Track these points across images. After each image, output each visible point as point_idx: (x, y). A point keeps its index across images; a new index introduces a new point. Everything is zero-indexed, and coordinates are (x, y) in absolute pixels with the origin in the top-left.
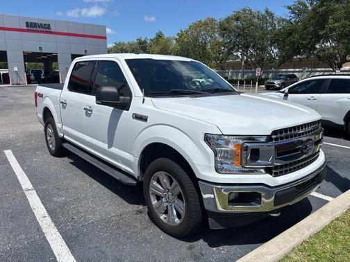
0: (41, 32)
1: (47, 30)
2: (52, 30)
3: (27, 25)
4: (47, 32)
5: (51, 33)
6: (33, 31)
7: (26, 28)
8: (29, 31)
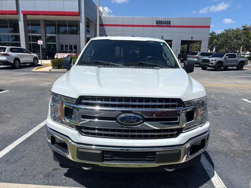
0: (164, 26)
1: (168, 25)
2: (172, 25)
3: (157, 23)
4: (168, 26)
5: (170, 26)
6: (160, 26)
7: (156, 25)
8: (157, 26)
